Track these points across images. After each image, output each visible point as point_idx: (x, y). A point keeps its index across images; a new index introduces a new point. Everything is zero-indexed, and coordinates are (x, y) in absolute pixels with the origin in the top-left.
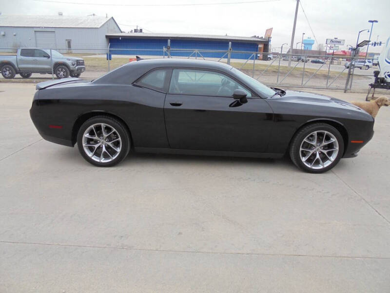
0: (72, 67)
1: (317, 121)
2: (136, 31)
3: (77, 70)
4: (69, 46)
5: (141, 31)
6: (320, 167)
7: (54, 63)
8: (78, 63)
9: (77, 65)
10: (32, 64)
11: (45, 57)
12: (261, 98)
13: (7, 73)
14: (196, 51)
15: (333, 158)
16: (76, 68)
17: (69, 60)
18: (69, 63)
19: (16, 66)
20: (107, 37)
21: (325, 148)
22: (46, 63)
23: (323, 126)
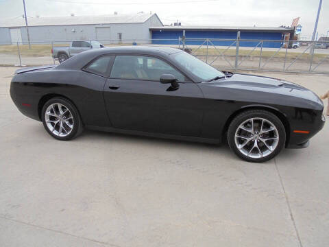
1: (253, 107)
2: (175, 24)
4: (120, 38)
5: (180, 24)
6: (258, 156)
11: (88, 47)
12: (194, 82)
14: (208, 40)
15: (272, 149)
20: (150, 30)
21: (264, 136)
23: (259, 113)
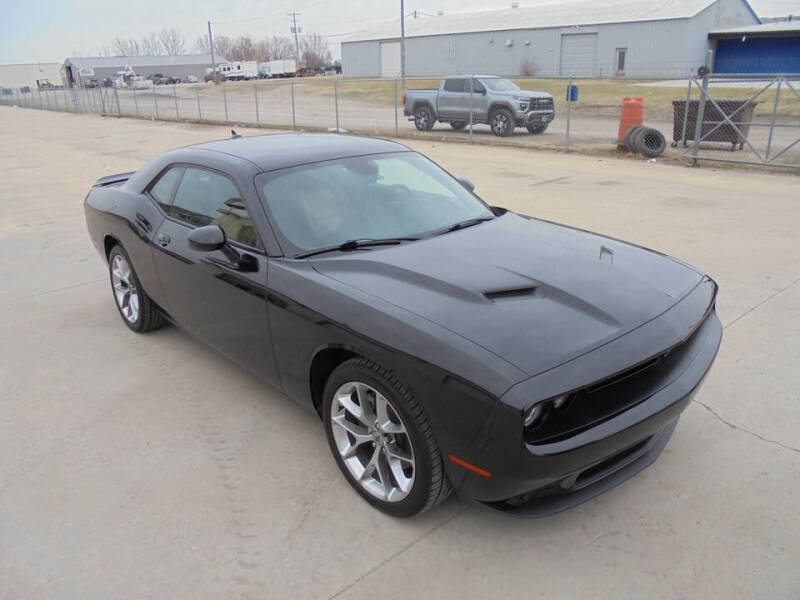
0: (519, 112)
3: (531, 118)
7: (489, 103)
8: (535, 103)
9: (532, 108)
10: (460, 105)
11: (476, 91)
12: (265, 254)
13: (422, 121)
16: (529, 114)
17: (515, 97)
18: (515, 104)
19: (435, 109)
20: (711, 37)
22: (476, 104)
